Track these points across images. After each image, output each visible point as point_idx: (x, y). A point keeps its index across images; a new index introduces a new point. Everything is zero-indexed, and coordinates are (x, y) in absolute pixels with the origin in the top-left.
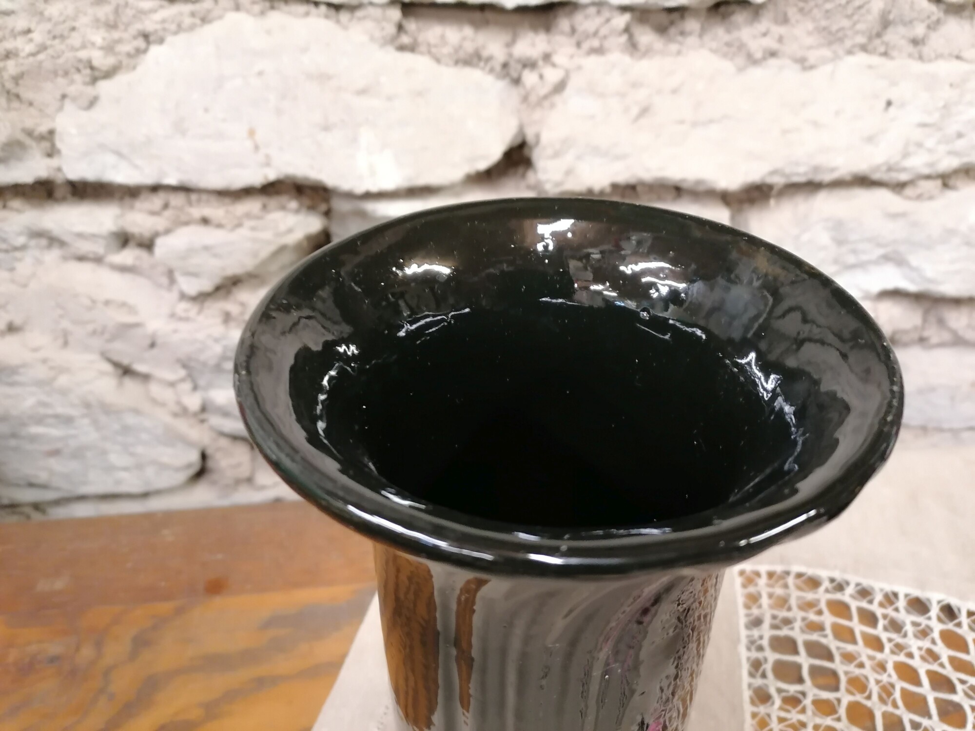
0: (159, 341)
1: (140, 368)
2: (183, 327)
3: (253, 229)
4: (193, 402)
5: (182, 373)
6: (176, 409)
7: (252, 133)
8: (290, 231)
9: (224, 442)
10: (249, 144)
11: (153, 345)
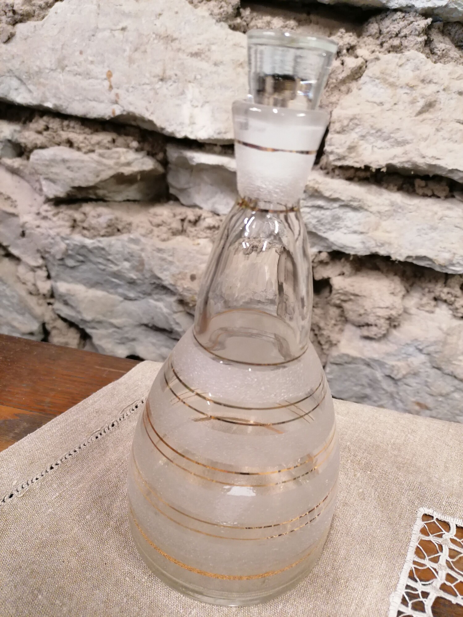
0: (27, 232)
1: (14, 251)
2: (44, 224)
3: (101, 155)
4: (45, 286)
5: (40, 262)
6: (32, 288)
7: (110, 75)
8: (128, 164)
9: (60, 324)
10: (106, 84)
11: (23, 234)
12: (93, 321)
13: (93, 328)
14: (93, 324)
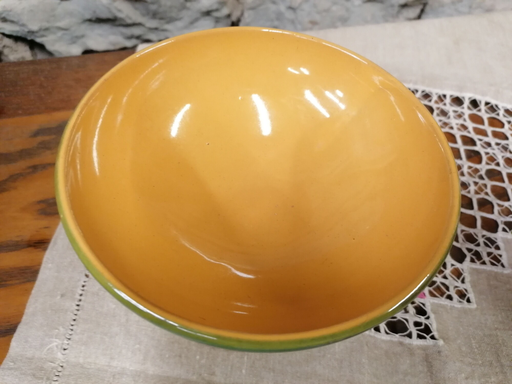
12: (40, 30)
13: (43, 36)
14: (42, 33)
